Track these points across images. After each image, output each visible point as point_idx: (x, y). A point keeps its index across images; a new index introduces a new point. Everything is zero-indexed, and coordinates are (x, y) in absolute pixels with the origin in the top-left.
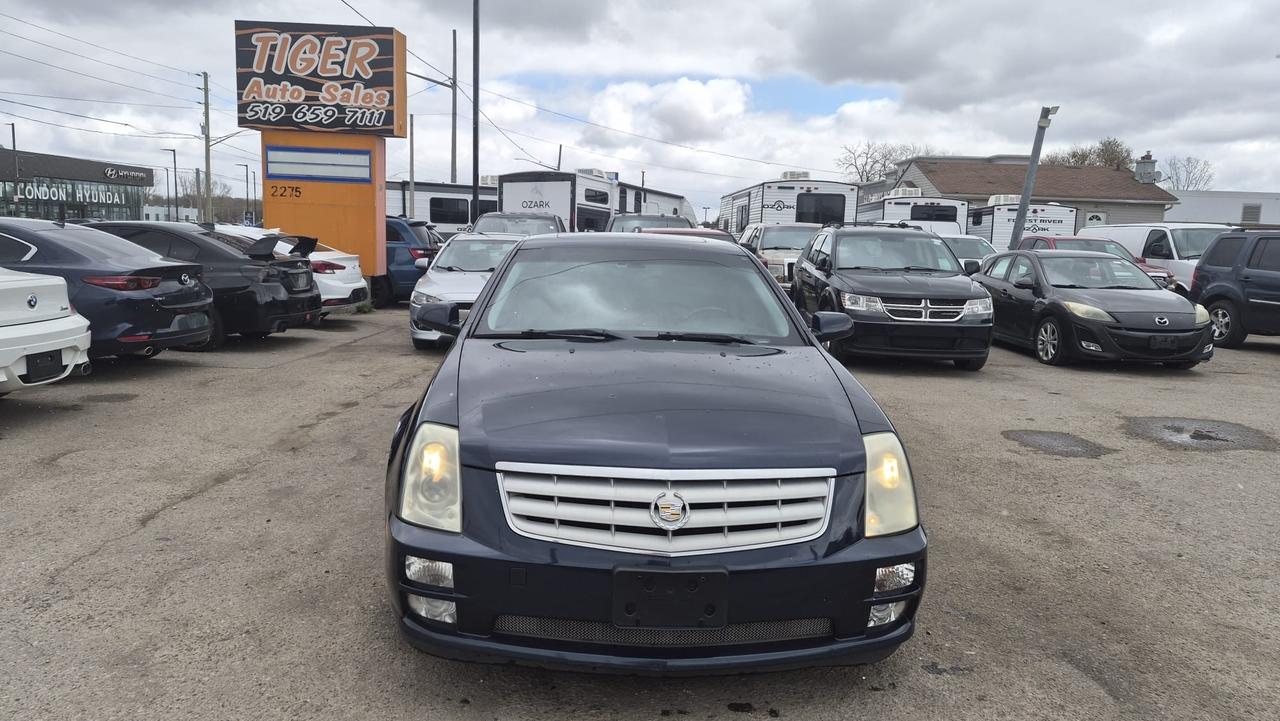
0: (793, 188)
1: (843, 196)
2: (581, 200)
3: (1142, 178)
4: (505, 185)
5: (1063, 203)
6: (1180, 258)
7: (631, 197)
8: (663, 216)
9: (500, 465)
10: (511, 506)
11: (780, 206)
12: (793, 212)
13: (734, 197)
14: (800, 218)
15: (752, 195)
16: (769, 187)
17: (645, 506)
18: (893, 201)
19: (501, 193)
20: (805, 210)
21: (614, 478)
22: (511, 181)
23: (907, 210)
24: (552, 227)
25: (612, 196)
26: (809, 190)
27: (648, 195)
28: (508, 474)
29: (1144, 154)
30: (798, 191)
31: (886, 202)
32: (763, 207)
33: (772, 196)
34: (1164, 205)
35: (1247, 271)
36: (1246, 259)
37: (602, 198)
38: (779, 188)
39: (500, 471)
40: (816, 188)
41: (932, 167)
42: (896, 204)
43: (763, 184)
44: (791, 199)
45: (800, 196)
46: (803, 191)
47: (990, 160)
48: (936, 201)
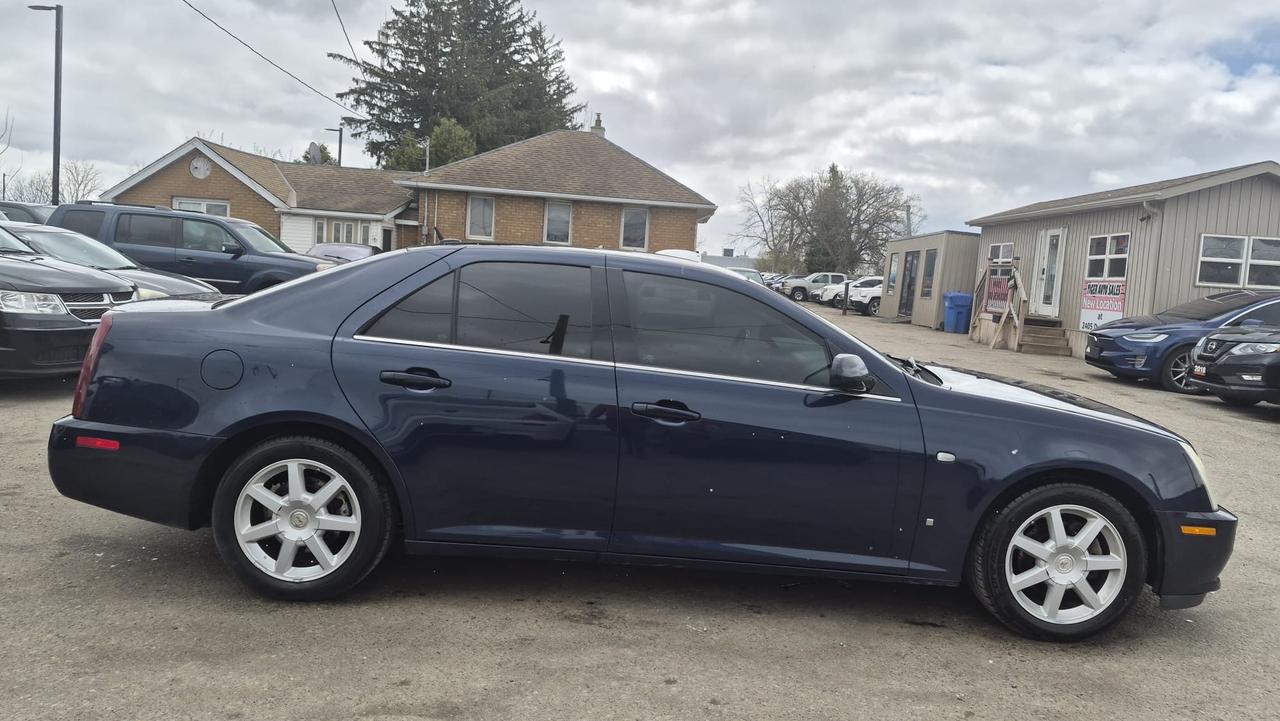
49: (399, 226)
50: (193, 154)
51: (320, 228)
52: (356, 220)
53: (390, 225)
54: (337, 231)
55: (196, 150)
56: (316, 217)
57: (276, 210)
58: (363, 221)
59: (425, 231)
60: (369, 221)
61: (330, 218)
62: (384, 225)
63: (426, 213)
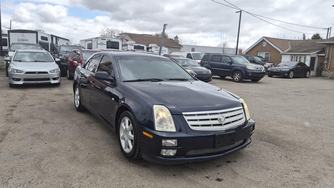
0: (105, 39)
1: (118, 42)
2: (39, 39)
3: (176, 41)
4: (10, 33)
5: (166, 47)
6: (194, 59)
7: (54, 39)
8: (63, 45)
9: (183, 113)
10: (190, 123)
11: (102, 44)
12: (106, 46)
13: (86, 41)
14: (108, 47)
15: (93, 41)
16: (99, 39)
17: (216, 119)
18: (130, 44)
19: (9, 36)
20: (109, 46)
21: (209, 114)
22: (13, 32)
23: (133, 47)
24: (39, 48)
25: (49, 39)
26: (109, 40)
27: (59, 39)
28: (186, 115)
29: (176, 36)
30: (107, 40)
31: (128, 44)
32: (97, 44)
33: (100, 41)
34: (180, 48)
35: (211, 62)
36: (210, 60)
37: (46, 39)
38: (102, 39)
39: (184, 115)
40: (111, 40)
41: (131, 36)
42: (130, 45)
43: (97, 38)
44: (105, 42)
45: (107, 42)
46: (108, 40)
47: (142, 35)
48: (139, 45)
49: (319, 56)
50: (263, 41)
51: (292, 58)
52: (302, 55)
53: (315, 56)
54: (297, 58)
55: (264, 40)
56: (291, 55)
57: (280, 53)
58: (304, 55)
59: (326, 57)
60: (306, 55)
61: (295, 55)
62: (311, 56)
63: (328, 52)
